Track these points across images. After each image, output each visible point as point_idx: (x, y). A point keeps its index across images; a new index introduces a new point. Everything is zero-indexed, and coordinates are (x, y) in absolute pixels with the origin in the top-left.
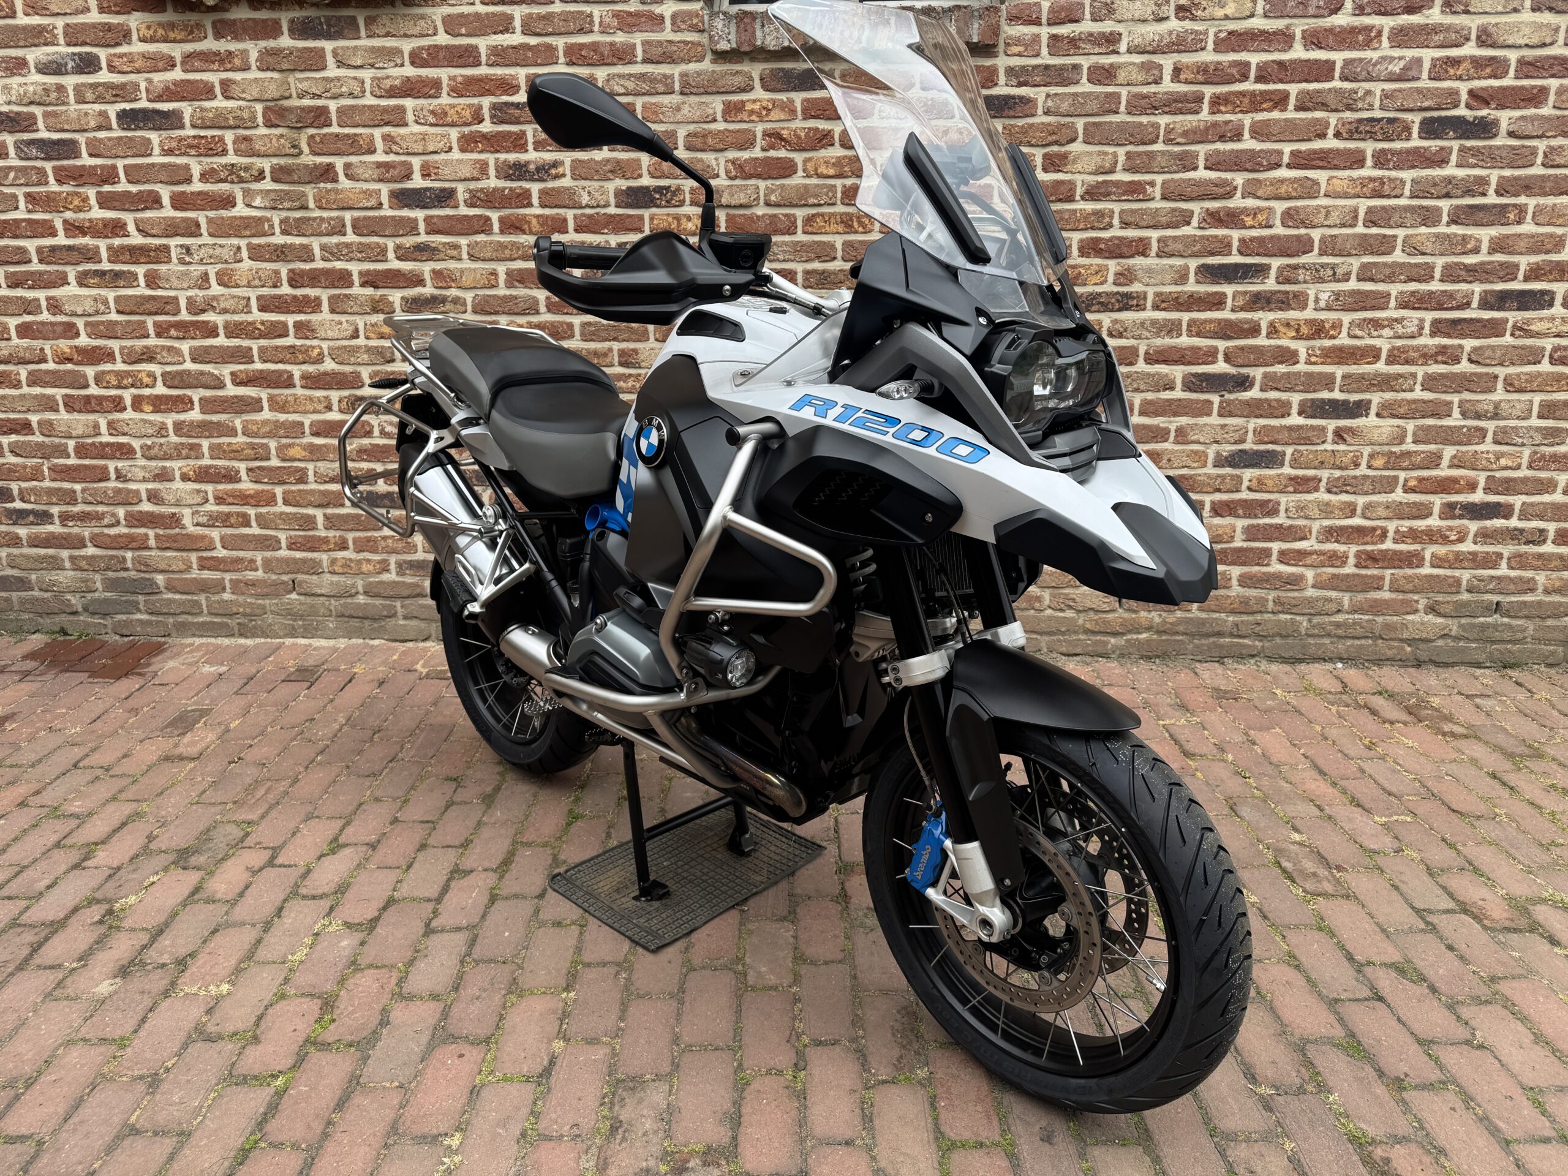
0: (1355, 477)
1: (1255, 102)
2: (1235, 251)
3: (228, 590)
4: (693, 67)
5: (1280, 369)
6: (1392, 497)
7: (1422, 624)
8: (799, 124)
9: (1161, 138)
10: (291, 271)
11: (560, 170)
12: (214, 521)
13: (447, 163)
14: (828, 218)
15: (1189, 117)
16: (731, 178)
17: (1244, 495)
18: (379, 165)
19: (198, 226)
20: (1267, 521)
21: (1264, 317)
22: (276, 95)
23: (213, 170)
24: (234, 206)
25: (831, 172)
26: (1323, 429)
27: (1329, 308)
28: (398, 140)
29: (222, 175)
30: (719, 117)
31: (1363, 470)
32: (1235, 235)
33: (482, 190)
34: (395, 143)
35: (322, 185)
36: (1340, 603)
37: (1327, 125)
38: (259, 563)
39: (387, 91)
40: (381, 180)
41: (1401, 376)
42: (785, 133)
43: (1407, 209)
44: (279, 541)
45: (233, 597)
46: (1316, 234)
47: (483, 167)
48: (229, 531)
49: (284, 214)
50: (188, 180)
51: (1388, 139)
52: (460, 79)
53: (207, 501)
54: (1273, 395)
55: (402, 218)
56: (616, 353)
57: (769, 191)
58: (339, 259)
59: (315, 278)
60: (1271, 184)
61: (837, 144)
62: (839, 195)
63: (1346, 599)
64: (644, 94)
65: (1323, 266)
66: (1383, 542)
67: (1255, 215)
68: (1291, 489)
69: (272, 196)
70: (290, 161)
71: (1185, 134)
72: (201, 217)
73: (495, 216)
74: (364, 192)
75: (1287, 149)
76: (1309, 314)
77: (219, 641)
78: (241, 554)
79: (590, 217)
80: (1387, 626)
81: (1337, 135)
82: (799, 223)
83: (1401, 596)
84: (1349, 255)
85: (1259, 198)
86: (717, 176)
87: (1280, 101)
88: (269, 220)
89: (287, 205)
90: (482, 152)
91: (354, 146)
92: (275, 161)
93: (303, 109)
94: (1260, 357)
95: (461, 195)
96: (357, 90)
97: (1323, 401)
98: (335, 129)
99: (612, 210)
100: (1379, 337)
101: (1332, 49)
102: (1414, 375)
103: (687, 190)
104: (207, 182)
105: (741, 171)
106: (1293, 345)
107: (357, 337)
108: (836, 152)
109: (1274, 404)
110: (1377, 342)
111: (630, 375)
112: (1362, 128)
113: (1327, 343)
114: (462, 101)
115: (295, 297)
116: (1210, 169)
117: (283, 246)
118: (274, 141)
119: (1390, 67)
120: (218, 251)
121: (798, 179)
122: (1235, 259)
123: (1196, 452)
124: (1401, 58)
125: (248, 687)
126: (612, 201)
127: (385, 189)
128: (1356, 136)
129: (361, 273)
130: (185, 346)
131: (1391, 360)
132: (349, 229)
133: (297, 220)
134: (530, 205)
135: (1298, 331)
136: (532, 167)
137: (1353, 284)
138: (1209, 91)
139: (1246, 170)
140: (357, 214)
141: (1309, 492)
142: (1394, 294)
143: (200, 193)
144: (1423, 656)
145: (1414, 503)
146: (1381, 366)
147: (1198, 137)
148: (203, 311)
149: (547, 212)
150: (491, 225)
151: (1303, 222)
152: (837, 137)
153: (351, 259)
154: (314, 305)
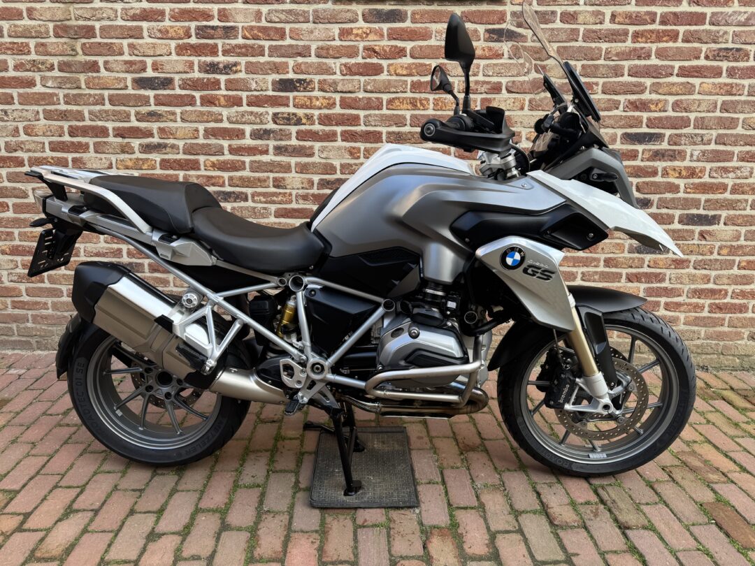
0: (710, 260)
1: (659, 36)
2: (644, 125)
3: (30, 321)
4: (321, 6)
5: (669, 196)
6: (731, 272)
7: (746, 345)
8: (386, 43)
9: (603, 56)
10: (70, 126)
11: (239, 68)
12: (20, 279)
13: (169, 62)
14: (402, 101)
15: (620, 44)
16: (343, 75)
17: (646, 270)
18: (126, 62)
19: (12, 98)
20: (658, 285)
21: (660, 165)
22: (62, 18)
23: (22, 63)
24: (35, 85)
25: (405, 73)
26: (693, 232)
27: (698, 160)
28: (138, 47)
29: (28, 67)
30: (337, 38)
31: (715, 256)
32: (645, 115)
33: (190, 79)
34: (136, 49)
35: (90, 74)
36: (699, 334)
37: (701, 51)
38: (50, 305)
39: (131, 17)
40: (127, 72)
41: (739, 201)
42: (377, 49)
43: (746, 102)
44: (62, 292)
45: (34, 325)
46: (692, 116)
47: (191, 65)
48: (31, 285)
49: (66, 91)
50: (6, 70)
51: (736, 60)
52: (177, 10)
53: (17, 267)
54: (664, 211)
55: (140, 95)
56: (271, 180)
57: (367, 83)
58: (100, 120)
59: (85, 131)
60: (667, 86)
61: (408, 56)
62: (409, 87)
63: (703, 330)
64: (291, 22)
65: (696, 135)
66: (725, 298)
67: (657, 104)
68: (673, 267)
69: (59, 80)
70: (70, 58)
71: (617, 54)
72: (15, 92)
73: (197, 95)
74: (117, 79)
75: (677, 64)
76: (687, 163)
77: (23, 353)
78: (38, 299)
79: (257, 97)
80: (725, 347)
81: (707, 58)
82: (385, 103)
83: (734, 330)
84: (711, 129)
85: (660, 94)
86: (335, 73)
87: (674, 36)
88: (56, 95)
89: (68, 86)
90: (190, 55)
91: (110, 50)
92: (61, 58)
93: (79, 27)
94: (657, 188)
95: (177, 83)
96: (113, 16)
97: (693, 215)
98: (98, 40)
99: (270, 93)
100: (727, 177)
101: (705, 6)
102: (746, 201)
103: (316, 81)
104: (18, 70)
105: (350, 70)
106: (677, 181)
107: (112, 168)
108: (408, 60)
109: (665, 216)
110: (725, 181)
111: (280, 193)
112: (721, 54)
113: (697, 181)
114: (178, 24)
115: (73, 143)
116: (632, 76)
117: (65, 111)
118: (60, 46)
119: (739, 18)
120: (25, 114)
121: (384, 77)
122: (644, 130)
123: (618, 244)
124: (745, 13)
125: (35, 386)
126: (270, 87)
127: (129, 77)
128: (717, 58)
129: (114, 129)
130: (4, 172)
131: (734, 191)
132: (107, 102)
133: (74, 95)
134: (219, 89)
135: (680, 173)
136: (221, 66)
137: (713, 146)
138: (632, 29)
139: (653, 77)
140: (112, 92)
141: (683, 268)
142: (736, 152)
143: (14, 78)
144: (746, 366)
145: (744, 276)
146: (727, 195)
147: (625, 57)
148: (16, 150)
149: (230, 93)
150: (196, 101)
151: (685, 109)
152: (408, 52)
153: (108, 120)
154: (85, 148)
